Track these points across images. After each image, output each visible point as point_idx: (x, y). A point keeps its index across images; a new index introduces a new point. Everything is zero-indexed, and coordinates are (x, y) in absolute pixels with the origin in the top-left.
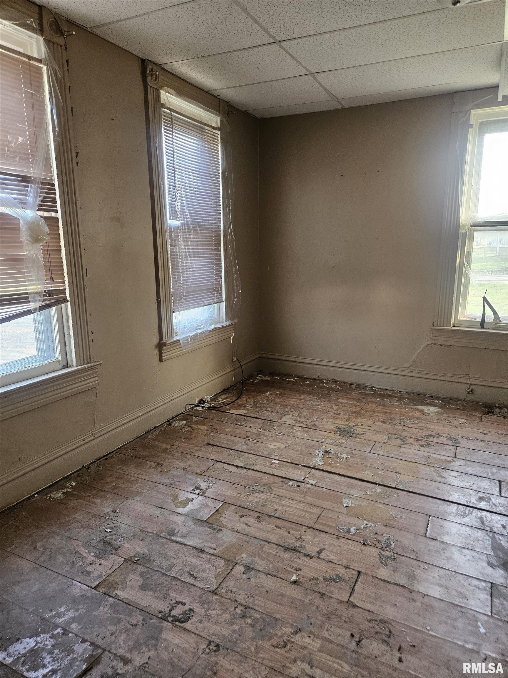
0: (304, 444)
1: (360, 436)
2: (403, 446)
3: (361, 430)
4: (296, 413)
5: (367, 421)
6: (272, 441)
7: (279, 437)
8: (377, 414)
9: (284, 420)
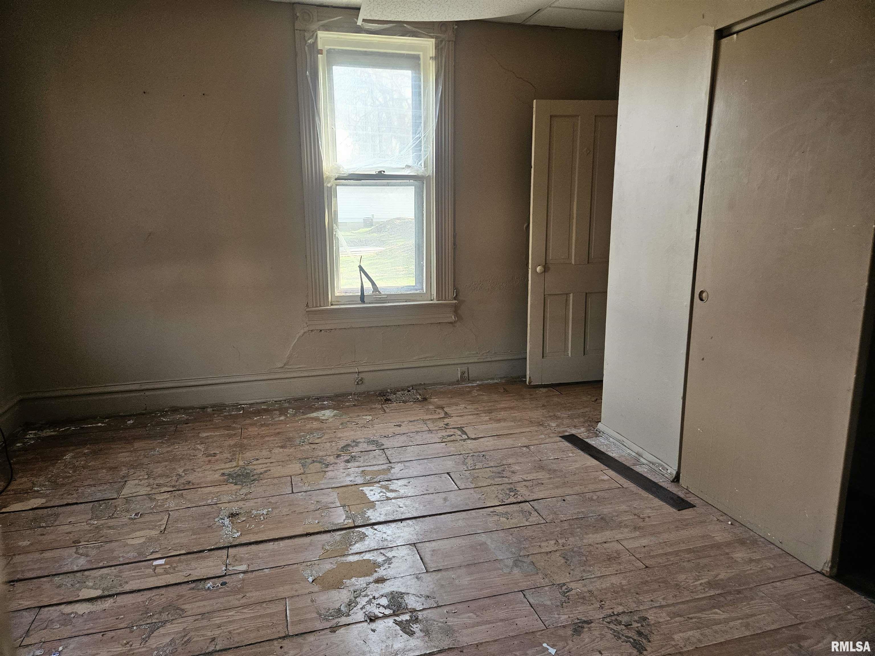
0: (189, 516)
1: (266, 475)
2: (327, 469)
3: (261, 466)
4: (142, 474)
5: (260, 451)
6: (129, 533)
7: (138, 521)
8: (267, 439)
9: (129, 491)
